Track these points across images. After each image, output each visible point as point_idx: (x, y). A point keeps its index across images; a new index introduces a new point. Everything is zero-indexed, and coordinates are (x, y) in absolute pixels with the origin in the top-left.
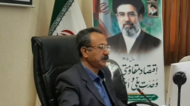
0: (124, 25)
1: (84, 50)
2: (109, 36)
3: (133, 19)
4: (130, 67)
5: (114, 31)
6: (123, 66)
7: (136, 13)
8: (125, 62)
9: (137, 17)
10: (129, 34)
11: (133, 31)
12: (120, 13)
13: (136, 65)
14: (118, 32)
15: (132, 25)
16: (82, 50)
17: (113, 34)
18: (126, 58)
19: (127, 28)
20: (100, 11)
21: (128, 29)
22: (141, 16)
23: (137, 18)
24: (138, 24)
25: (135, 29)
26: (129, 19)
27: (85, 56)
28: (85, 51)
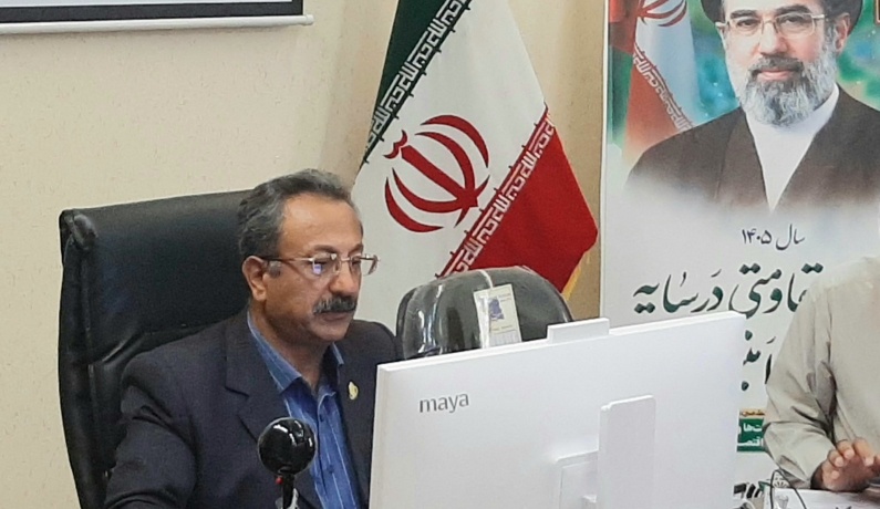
0: (755, 73)
1: (256, 270)
2: (681, 127)
3: (799, 39)
4: (777, 275)
5: (707, 101)
6: (745, 270)
7: (817, 13)
8: (753, 253)
9: (821, 29)
10: (779, 114)
11: (798, 100)
12: (735, 15)
13: (808, 269)
14: (722, 107)
15: (797, 68)
16: (248, 271)
17: (700, 119)
18: (760, 232)
19: (768, 86)
20: (644, 14)
21: (772, 93)
22: (844, 24)
23: (822, 36)
24: (827, 62)
25: (810, 91)
26: (782, 40)
27: (259, 292)
28: (260, 275)
